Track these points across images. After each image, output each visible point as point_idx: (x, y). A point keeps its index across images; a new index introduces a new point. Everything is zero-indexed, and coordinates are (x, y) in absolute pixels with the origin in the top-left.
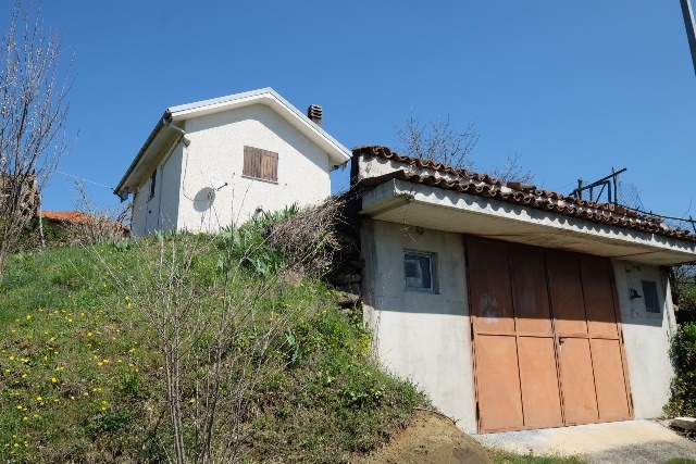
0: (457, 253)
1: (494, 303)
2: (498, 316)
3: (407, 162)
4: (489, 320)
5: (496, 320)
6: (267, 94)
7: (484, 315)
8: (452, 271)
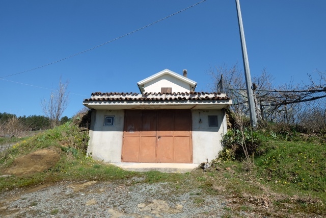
0: (122, 115)
1: (133, 128)
2: (134, 131)
3: (104, 94)
4: (131, 132)
5: (133, 132)
6: (166, 71)
7: (129, 131)
8: (120, 120)
